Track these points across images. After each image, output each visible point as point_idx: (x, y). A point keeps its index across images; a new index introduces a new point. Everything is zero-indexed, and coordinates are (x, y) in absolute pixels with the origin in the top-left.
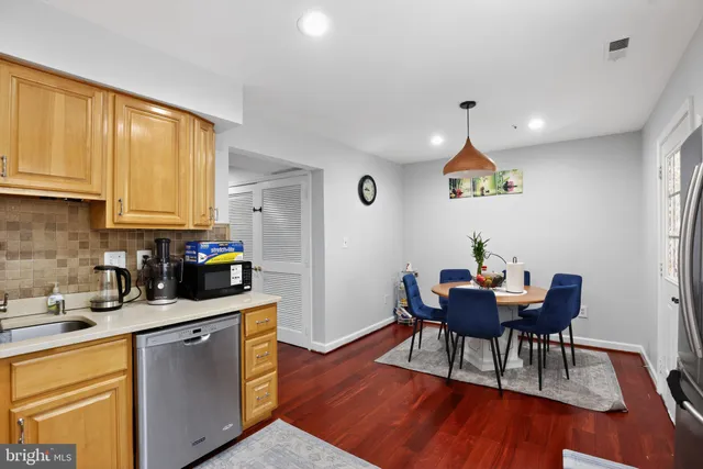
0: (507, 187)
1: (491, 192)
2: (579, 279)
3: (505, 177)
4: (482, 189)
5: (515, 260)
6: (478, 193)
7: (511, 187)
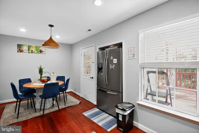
0: (41, 51)
1: (35, 52)
2: (64, 77)
3: (40, 48)
4: (32, 51)
5: (53, 73)
6: (31, 52)
7: (42, 52)
